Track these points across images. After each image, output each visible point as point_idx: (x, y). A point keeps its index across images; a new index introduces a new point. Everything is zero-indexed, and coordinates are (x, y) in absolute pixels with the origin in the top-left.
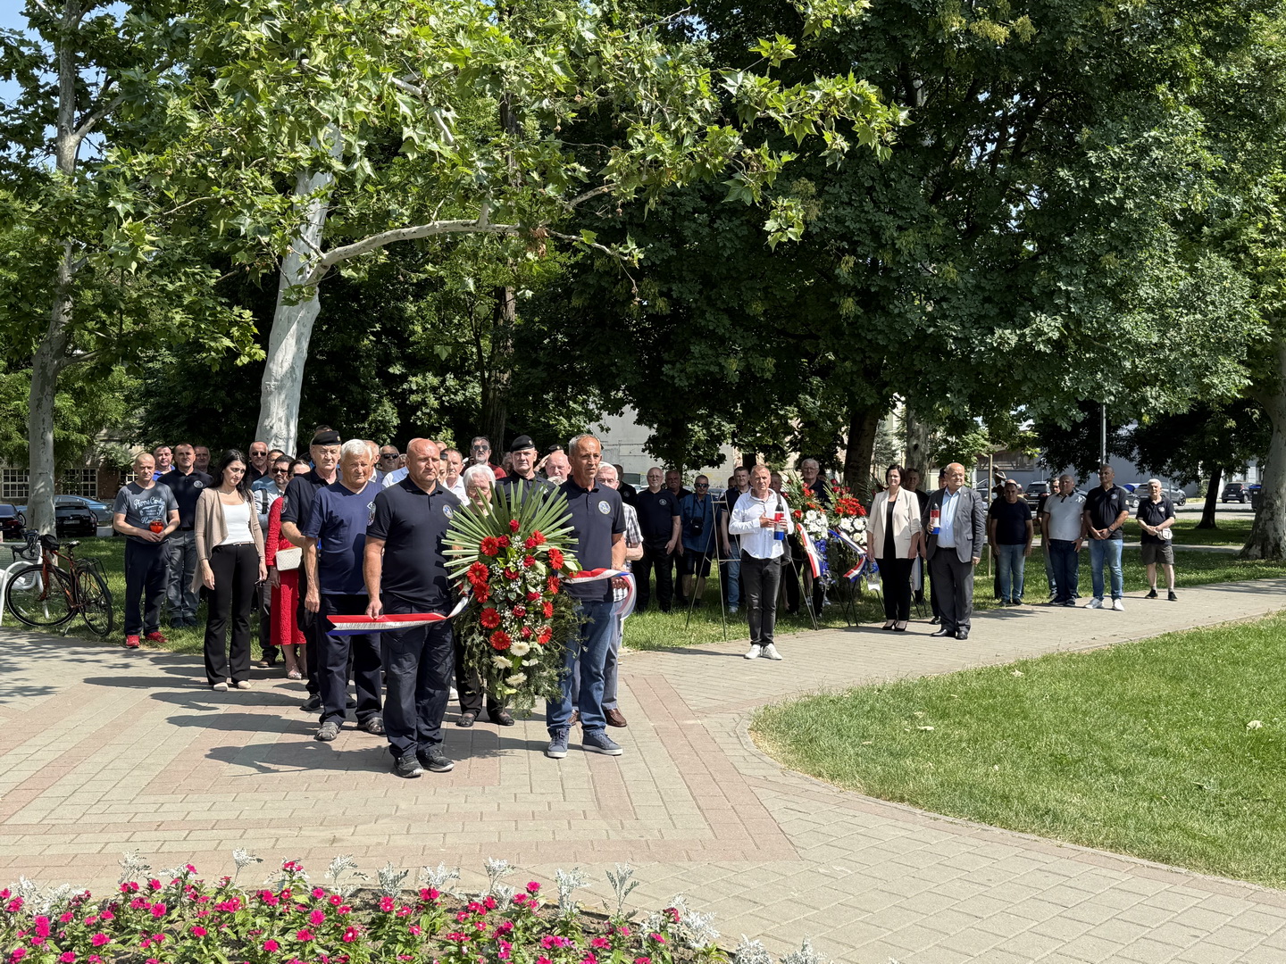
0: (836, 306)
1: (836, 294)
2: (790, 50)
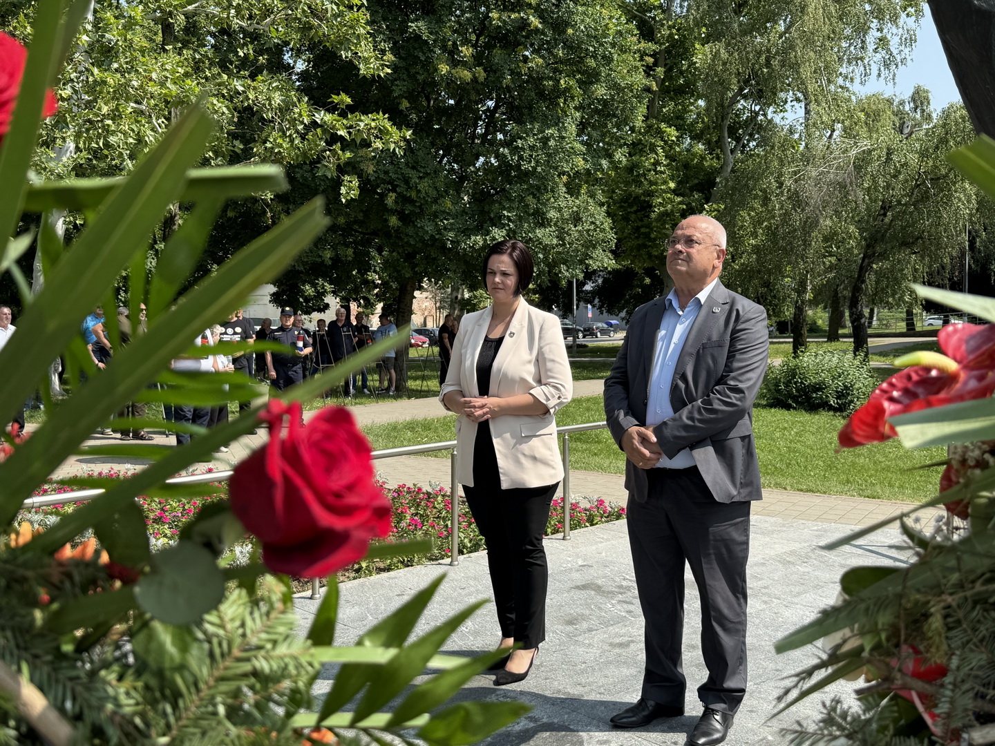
0: (386, 221)
1: (386, 213)
2: (349, 100)
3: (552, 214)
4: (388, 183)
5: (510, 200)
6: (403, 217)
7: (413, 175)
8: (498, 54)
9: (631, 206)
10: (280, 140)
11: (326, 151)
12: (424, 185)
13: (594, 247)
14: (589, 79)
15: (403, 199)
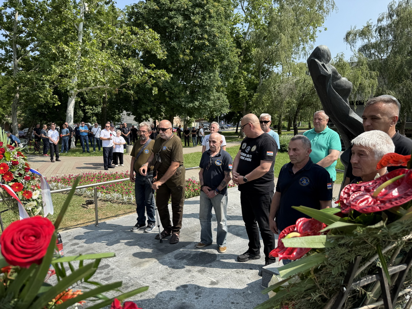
0: (165, 99)
2: (155, 66)
3: (212, 98)
4: (166, 88)
5: (200, 94)
6: (170, 98)
7: (173, 86)
8: (196, 53)
9: (234, 94)
10: (135, 77)
11: (148, 80)
12: (176, 89)
13: (223, 107)
14: (222, 59)
15: (170, 93)
